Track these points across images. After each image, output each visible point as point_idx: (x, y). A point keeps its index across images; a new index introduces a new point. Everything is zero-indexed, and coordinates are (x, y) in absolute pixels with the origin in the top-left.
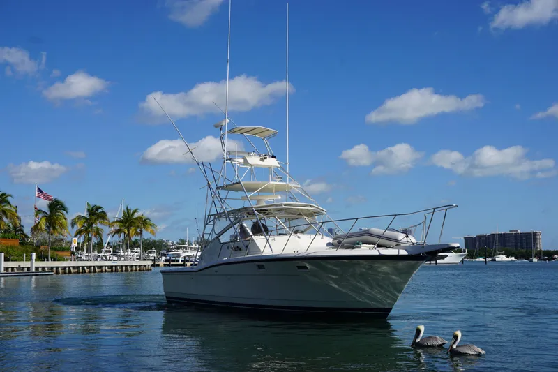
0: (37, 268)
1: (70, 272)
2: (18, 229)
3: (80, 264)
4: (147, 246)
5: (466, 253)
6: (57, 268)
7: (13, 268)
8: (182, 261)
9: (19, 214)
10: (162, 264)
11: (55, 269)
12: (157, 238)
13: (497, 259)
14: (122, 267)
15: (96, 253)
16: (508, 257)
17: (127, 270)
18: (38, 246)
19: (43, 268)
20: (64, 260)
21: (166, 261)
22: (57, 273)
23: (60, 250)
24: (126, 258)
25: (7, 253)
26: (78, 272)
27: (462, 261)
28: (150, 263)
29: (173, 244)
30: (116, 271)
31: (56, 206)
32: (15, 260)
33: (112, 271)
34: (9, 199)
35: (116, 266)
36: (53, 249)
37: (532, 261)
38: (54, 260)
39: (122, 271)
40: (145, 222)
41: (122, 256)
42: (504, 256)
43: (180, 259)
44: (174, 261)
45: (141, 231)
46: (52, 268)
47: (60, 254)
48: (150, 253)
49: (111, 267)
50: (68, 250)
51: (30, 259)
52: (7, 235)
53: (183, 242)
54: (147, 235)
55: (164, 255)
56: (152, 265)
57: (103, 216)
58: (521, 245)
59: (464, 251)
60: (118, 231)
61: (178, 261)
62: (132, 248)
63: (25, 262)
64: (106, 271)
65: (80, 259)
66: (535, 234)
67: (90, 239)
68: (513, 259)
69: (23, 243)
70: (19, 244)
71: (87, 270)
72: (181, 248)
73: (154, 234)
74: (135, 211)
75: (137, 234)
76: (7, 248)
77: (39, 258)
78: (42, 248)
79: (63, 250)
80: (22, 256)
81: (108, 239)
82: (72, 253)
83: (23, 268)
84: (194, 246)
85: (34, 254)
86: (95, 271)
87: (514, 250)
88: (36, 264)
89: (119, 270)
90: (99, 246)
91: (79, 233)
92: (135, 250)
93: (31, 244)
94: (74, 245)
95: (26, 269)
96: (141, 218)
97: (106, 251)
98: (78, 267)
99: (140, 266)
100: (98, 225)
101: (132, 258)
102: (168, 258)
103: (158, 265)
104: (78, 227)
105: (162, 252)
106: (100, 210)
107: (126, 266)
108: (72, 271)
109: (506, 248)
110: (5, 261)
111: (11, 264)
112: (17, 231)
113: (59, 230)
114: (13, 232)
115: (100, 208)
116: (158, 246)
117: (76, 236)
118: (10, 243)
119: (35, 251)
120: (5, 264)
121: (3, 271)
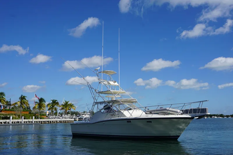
0: (35, 122)
1: (46, 123)
2: (29, 108)
3: (50, 120)
4: (72, 113)
6: (42, 121)
7: (26, 122)
8: (84, 119)
9: (29, 103)
10: (77, 120)
12: (76, 111)
14: (64, 121)
15: (55, 116)
17: (65, 122)
19: (37, 122)
20: (44, 119)
21: (79, 119)
22: (42, 123)
23: (42, 115)
24: (65, 118)
25: (24, 116)
26: (49, 123)
28: (74, 119)
29: (81, 113)
30: (62, 122)
31: (41, 100)
32: (27, 119)
33: (60, 122)
34: (26, 98)
35: (62, 121)
36: (40, 115)
37: (205, 118)
38: (41, 119)
39: (64, 122)
40: (71, 105)
41: (64, 117)
43: (84, 118)
44: (81, 119)
45: (70, 109)
46: (40, 121)
47: (43, 116)
48: (73, 116)
49: (60, 121)
50: (45, 115)
51: (32, 118)
52: (25, 110)
53: (85, 112)
54: (72, 110)
55: (78, 117)
56: (74, 120)
57: (57, 103)
60: (62, 109)
61: (83, 119)
62: (67, 114)
63: (31, 120)
64: (58, 123)
65: (49, 118)
66: (205, 109)
67: (53, 111)
69: (30, 113)
70: (29, 113)
71: (52, 122)
72: (84, 114)
73: (75, 110)
74: (68, 102)
75: (69, 110)
76: (25, 114)
77: (35, 118)
78: (37, 114)
79: (44, 115)
80: (30, 117)
81: (59, 111)
82: (47, 116)
83: (30, 122)
84: (88, 114)
85: (34, 117)
86: (54, 123)
88: (34, 120)
89: (63, 122)
90: (56, 114)
91: (49, 109)
92: (68, 115)
93: (33, 113)
94: (47, 113)
95: (31, 122)
96: (70, 104)
97: (58, 115)
98: (49, 121)
99: (70, 121)
100: (56, 106)
101: (67, 118)
102: (80, 118)
103: (76, 120)
104: (49, 107)
105: (77, 116)
106: (56, 102)
107: (65, 121)
108: (47, 122)
110: (24, 119)
111: (26, 120)
112: (28, 109)
113: (43, 108)
114: (27, 109)
115: (56, 101)
116: (76, 113)
117: (48, 110)
118: (25, 113)
119: (34, 115)
120: (24, 120)
121: (23, 123)
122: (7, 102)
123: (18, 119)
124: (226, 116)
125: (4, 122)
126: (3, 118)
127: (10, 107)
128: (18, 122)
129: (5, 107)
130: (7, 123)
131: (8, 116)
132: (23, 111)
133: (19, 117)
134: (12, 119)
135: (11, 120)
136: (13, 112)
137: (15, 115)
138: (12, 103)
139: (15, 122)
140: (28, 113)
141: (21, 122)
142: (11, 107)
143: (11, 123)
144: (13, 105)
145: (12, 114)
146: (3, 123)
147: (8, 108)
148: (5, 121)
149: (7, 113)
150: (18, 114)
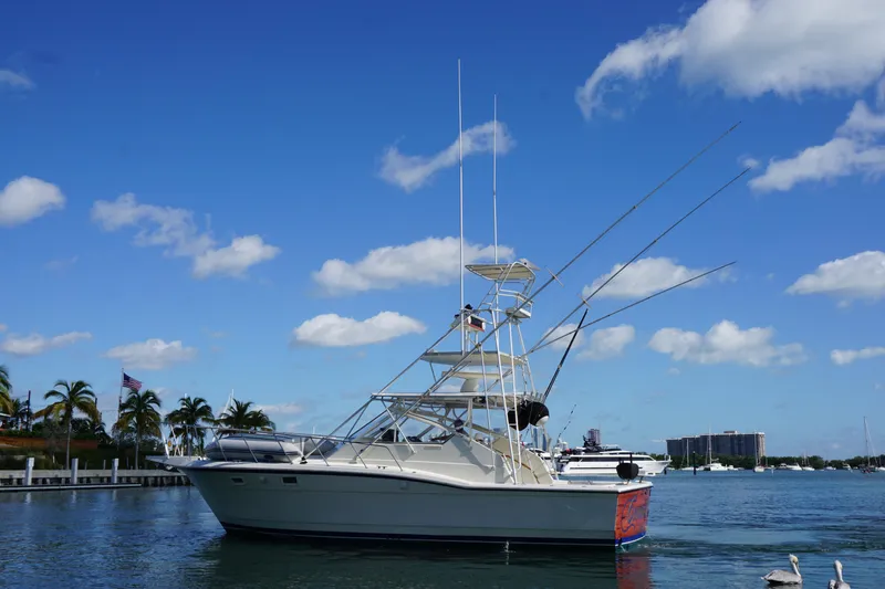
0: (120, 478)
1: (162, 485)
2: (98, 427)
5: (670, 460)
6: (146, 478)
7: (88, 478)
9: (99, 408)
11: (143, 480)
13: (712, 469)
16: (723, 465)
18: (123, 450)
19: (128, 478)
20: (155, 468)
22: (146, 485)
23: (150, 453)
25: (82, 459)
26: (172, 485)
27: (665, 471)
31: (147, 398)
32: (92, 468)
34: (89, 387)
36: (142, 453)
37: (755, 471)
38: (143, 468)
40: (261, 419)
42: (720, 465)
46: (139, 478)
51: (111, 466)
52: (82, 435)
57: (206, 411)
58: (740, 450)
59: (667, 458)
68: (731, 467)
69: (102, 447)
70: (97, 445)
71: (184, 481)
74: (248, 405)
76: (82, 451)
77: (123, 465)
79: (154, 454)
80: (101, 462)
81: (210, 439)
83: (102, 479)
85: (117, 461)
87: (730, 458)
88: (118, 473)
93: (114, 447)
95: (105, 480)
100: (200, 422)
106: (202, 404)
108: (165, 482)
109: (720, 454)
110: (79, 468)
111: (86, 473)
112: (96, 430)
113: (149, 429)
114: (91, 432)
115: (201, 400)
118: (85, 445)
120: (79, 474)
121: (75, 482)
122: (18, 405)
123: (54, 468)
124: (830, 465)
127: (27, 424)
128: (58, 480)
129: (8, 424)
130: (15, 481)
131: (20, 457)
132: (77, 439)
133: (62, 462)
134: (35, 468)
135: (30, 474)
136: (38, 444)
137: (45, 452)
138: (35, 408)
139: (44, 480)
140: (94, 445)
141: (67, 479)
142: (32, 423)
143: (30, 483)
144: (39, 414)
145: (34, 451)
147: (20, 425)
148: (7, 477)
149: (16, 445)
150: (57, 450)
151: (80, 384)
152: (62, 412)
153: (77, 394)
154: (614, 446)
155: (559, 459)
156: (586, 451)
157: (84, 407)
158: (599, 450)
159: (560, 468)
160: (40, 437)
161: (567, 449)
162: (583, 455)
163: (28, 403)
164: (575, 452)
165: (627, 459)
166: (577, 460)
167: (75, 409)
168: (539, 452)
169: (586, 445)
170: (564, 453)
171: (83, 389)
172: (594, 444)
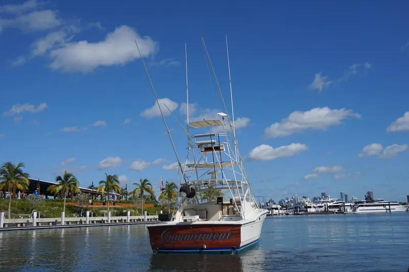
2: (153, 198)
7: (151, 219)
18: (164, 207)
25: (148, 211)
31: (171, 186)
32: (152, 215)
36: (171, 208)
47: (175, 211)
52: (148, 201)
63: (157, 216)
69: (156, 206)
70: (154, 206)
76: (148, 208)
78: (165, 208)
80: (155, 212)
83: (156, 219)
85: (161, 212)
93: (160, 206)
110: (147, 215)
111: (150, 217)
113: (174, 198)
114: (151, 200)
118: (149, 206)
119: (162, 209)
120: (147, 217)
121: (146, 221)
122: (122, 190)
123: (137, 215)
125: (119, 221)
126: (117, 215)
127: (126, 198)
128: (140, 220)
129: (119, 198)
130: (123, 221)
131: (125, 211)
132: (146, 203)
133: (141, 212)
134: (130, 215)
135: (129, 218)
136: (131, 205)
137: (134, 209)
138: (129, 192)
139: (134, 220)
140: (152, 206)
141: (143, 219)
142: (128, 197)
143: (129, 221)
144: (131, 193)
145: (130, 208)
146: (117, 221)
147: (124, 198)
148: (120, 219)
149: (123, 206)
150: (138, 208)
151: (146, 181)
152: (140, 192)
153: (144, 185)
154: (381, 199)
155: (354, 206)
156: (366, 202)
157: (148, 190)
158: (373, 201)
159: (355, 210)
160: (132, 203)
161: (357, 201)
162: (365, 204)
163: (126, 189)
164: (361, 202)
165: (387, 205)
166: (362, 206)
167: (144, 191)
168: (344, 203)
169: (366, 199)
170: (356, 203)
171: (147, 183)
172: (370, 198)
